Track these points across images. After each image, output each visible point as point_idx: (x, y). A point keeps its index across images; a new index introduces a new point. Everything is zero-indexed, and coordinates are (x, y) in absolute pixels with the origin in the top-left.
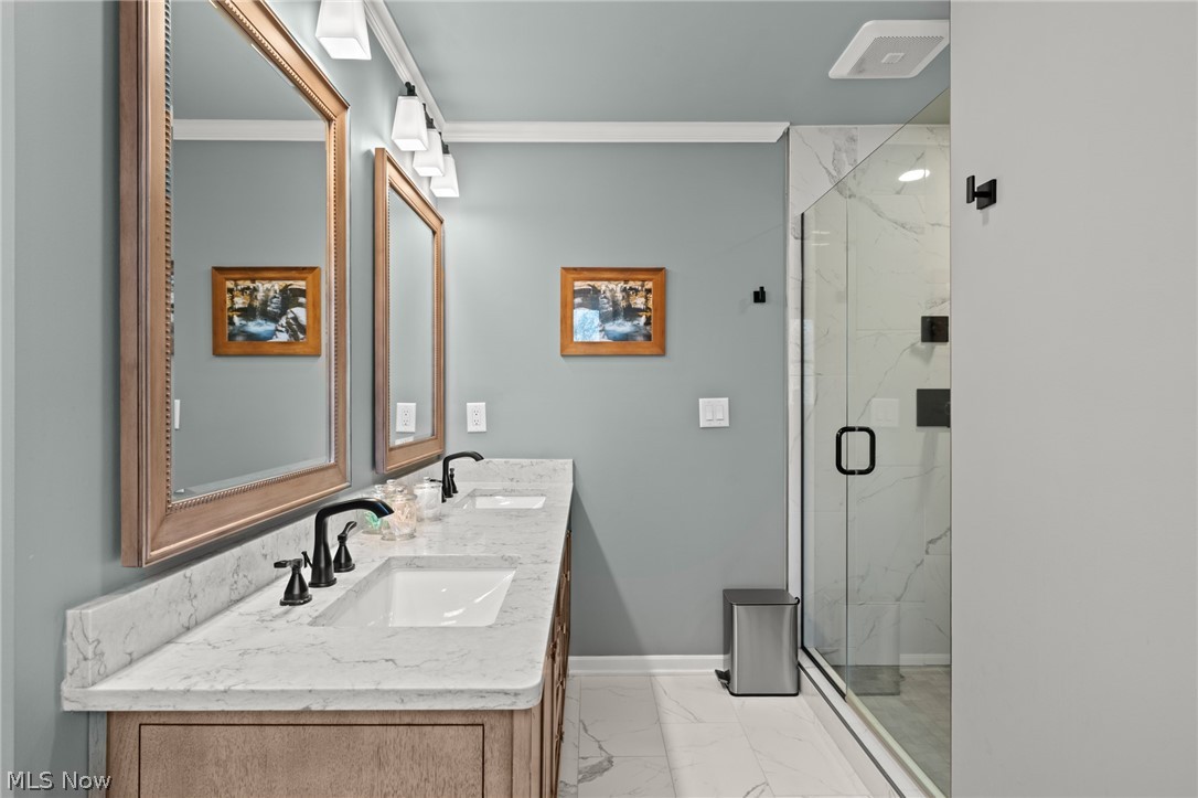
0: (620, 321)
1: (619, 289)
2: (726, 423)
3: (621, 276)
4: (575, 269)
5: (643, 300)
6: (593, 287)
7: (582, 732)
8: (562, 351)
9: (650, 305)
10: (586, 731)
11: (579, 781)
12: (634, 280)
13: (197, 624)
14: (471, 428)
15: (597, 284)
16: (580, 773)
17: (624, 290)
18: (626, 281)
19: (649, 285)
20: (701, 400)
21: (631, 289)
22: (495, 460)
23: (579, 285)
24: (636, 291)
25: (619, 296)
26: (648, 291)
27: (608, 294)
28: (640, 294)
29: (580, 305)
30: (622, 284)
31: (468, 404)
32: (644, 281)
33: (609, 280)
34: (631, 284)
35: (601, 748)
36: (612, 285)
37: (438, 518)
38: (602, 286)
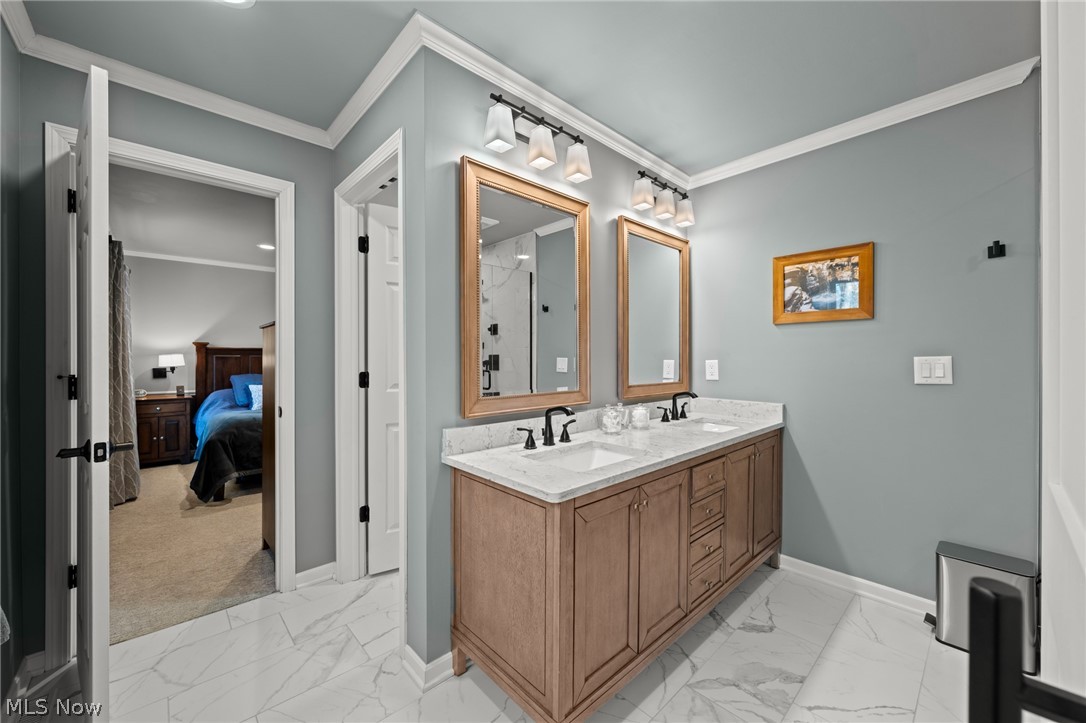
0: (827, 293)
1: (825, 267)
2: (949, 380)
3: (827, 256)
4: (784, 257)
5: (850, 273)
6: (802, 269)
7: (763, 604)
8: (774, 321)
9: (857, 276)
10: (767, 604)
11: (739, 628)
12: (840, 257)
13: (492, 447)
14: (708, 377)
15: (804, 266)
16: (743, 624)
17: (831, 267)
18: (832, 260)
19: (855, 259)
20: (916, 359)
21: (837, 265)
22: (723, 400)
23: (788, 269)
24: (842, 266)
25: (826, 272)
26: (854, 265)
27: (815, 273)
28: (846, 269)
29: (790, 285)
30: (828, 262)
31: (707, 361)
32: (850, 257)
33: (816, 261)
34: (837, 261)
35: (770, 618)
36: (819, 265)
37: (646, 428)
38: (809, 267)
